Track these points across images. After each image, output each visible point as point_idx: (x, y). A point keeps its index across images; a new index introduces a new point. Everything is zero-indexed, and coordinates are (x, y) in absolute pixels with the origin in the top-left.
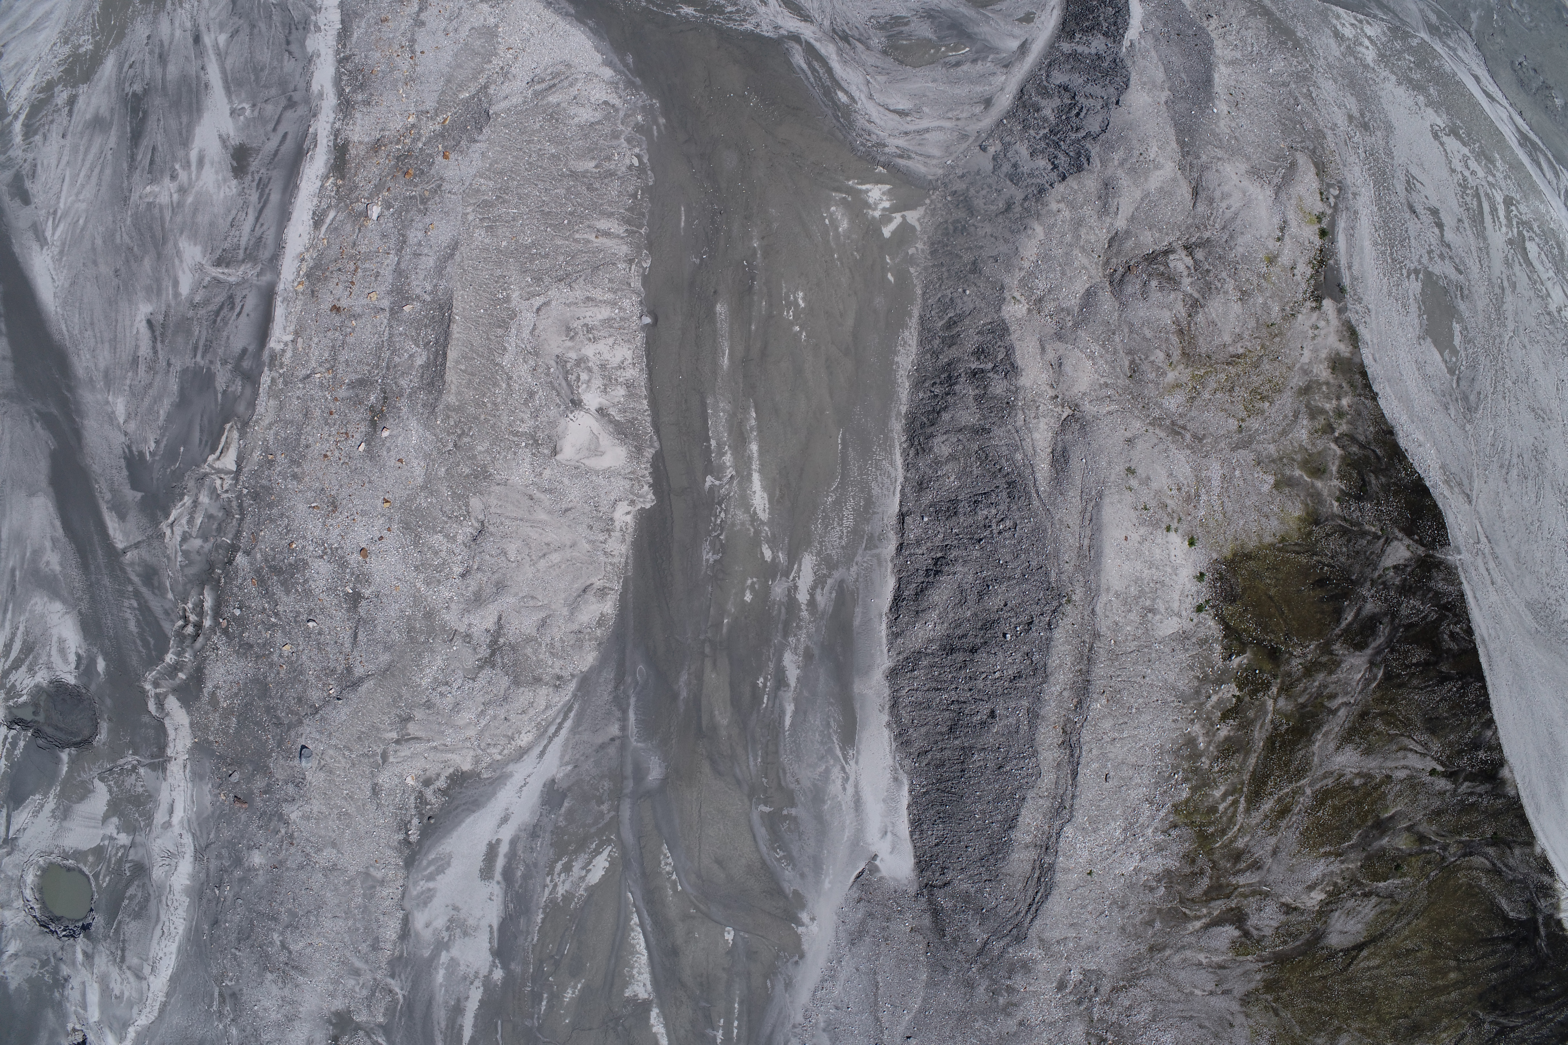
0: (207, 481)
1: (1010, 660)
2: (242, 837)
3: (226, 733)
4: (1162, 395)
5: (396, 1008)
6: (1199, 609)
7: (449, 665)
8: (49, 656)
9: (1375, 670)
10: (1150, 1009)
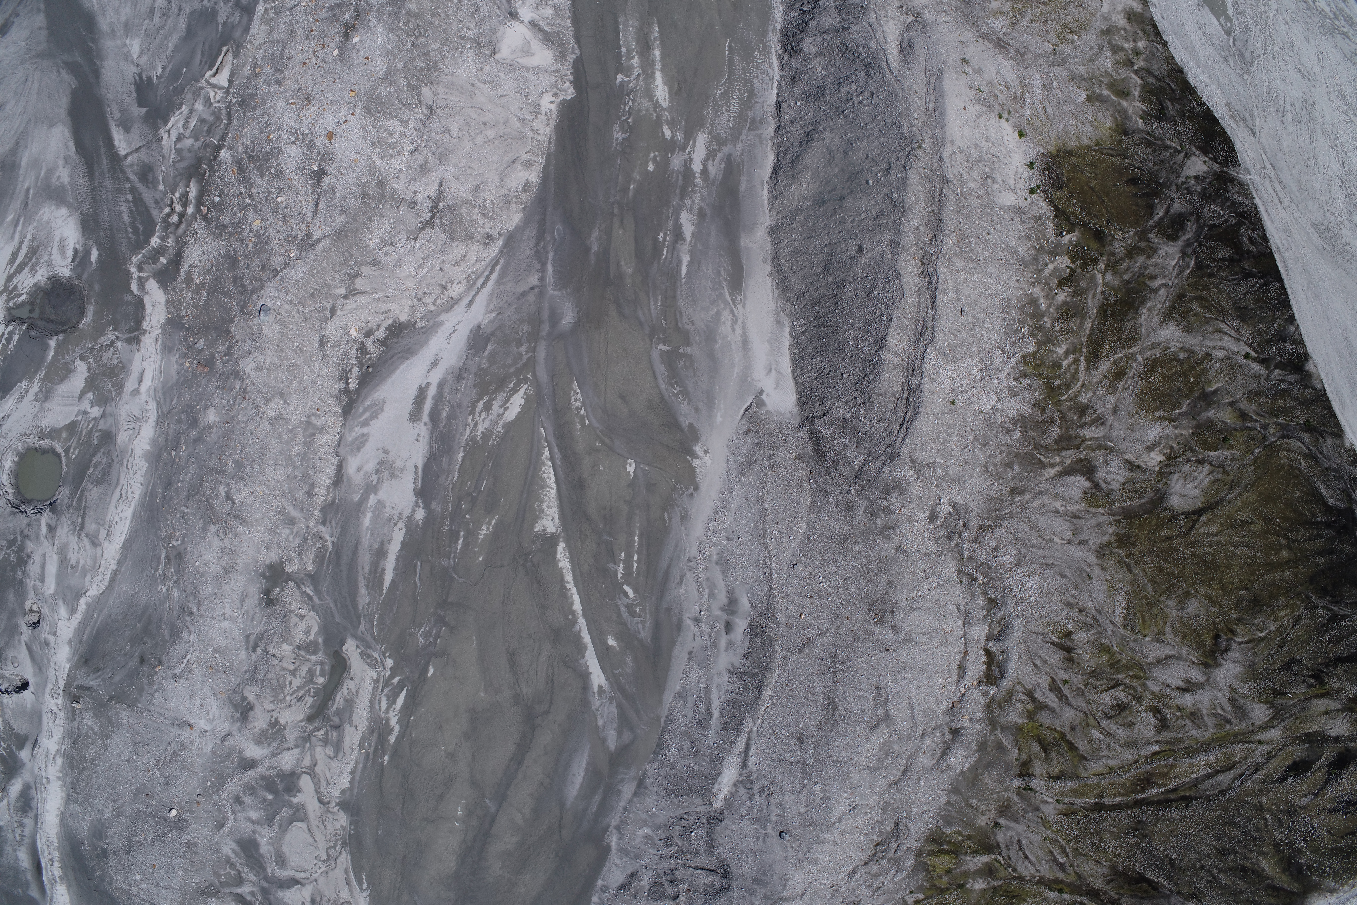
0: (203, 92)
1: (873, 202)
2: (201, 400)
3: (196, 306)
4: (988, 17)
5: (325, 555)
6: (1032, 191)
7: (395, 227)
8: (50, 254)
9: (1187, 260)
10: (1015, 552)
